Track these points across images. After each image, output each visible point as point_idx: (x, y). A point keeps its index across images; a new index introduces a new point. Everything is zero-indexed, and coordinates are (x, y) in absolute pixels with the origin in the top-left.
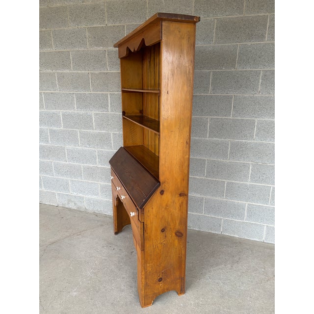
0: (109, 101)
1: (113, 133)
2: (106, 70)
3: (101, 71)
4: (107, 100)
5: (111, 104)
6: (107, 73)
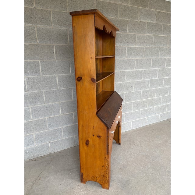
0: (40, 66)
1: (45, 91)
2: (36, 42)
3: (31, 43)
4: (38, 66)
5: (42, 69)
6: (37, 45)
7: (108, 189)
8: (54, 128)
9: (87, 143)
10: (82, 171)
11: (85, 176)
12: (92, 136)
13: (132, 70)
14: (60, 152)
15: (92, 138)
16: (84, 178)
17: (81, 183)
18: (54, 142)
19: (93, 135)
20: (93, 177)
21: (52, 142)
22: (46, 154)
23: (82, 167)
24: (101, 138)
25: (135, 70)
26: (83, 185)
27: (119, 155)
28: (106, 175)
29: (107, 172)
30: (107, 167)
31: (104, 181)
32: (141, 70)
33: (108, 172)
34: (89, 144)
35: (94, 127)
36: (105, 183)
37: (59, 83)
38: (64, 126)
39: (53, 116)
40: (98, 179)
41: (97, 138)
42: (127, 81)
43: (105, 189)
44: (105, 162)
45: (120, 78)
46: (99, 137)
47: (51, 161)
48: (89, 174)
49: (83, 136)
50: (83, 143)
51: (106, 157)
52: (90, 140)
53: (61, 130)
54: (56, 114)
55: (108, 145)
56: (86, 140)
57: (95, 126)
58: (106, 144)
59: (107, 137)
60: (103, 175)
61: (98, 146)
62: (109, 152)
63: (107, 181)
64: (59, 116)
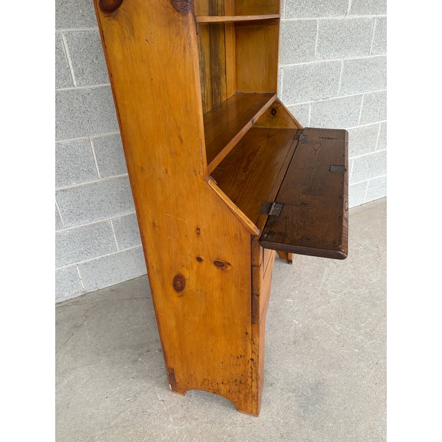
7: (257, 414)
8: (85, 223)
9: (179, 284)
10: (171, 365)
11: (181, 376)
12: (196, 263)
13: (339, 18)
14: (114, 290)
15: (195, 268)
16: (177, 380)
17: (170, 393)
18: (92, 261)
19: (199, 260)
20: (206, 383)
21: (83, 262)
22: (73, 297)
23: (168, 355)
24: (229, 268)
25: (348, 17)
26: (177, 397)
27: (287, 297)
28: (250, 380)
29: (254, 375)
30: (252, 360)
31: (242, 396)
32: (371, 16)
33: (257, 374)
34: (186, 289)
35: (198, 229)
36: (246, 401)
37: (75, 65)
38: (119, 216)
39: (74, 184)
40: (221, 386)
41: (214, 270)
42: (318, 61)
43: (246, 416)
44: (246, 345)
45: (296, 46)
46: (220, 264)
47: (87, 317)
48: (192, 372)
49: (160, 259)
50: (163, 284)
51: (250, 332)
52: (190, 276)
53: (109, 227)
54: (84, 179)
55: (258, 295)
56: (174, 274)
57: (203, 227)
58: (248, 291)
59: (252, 266)
60: (238, 379)
61: (217, 294)
62: (260, 316)
63: (253, 397)
64: (95, 184)
